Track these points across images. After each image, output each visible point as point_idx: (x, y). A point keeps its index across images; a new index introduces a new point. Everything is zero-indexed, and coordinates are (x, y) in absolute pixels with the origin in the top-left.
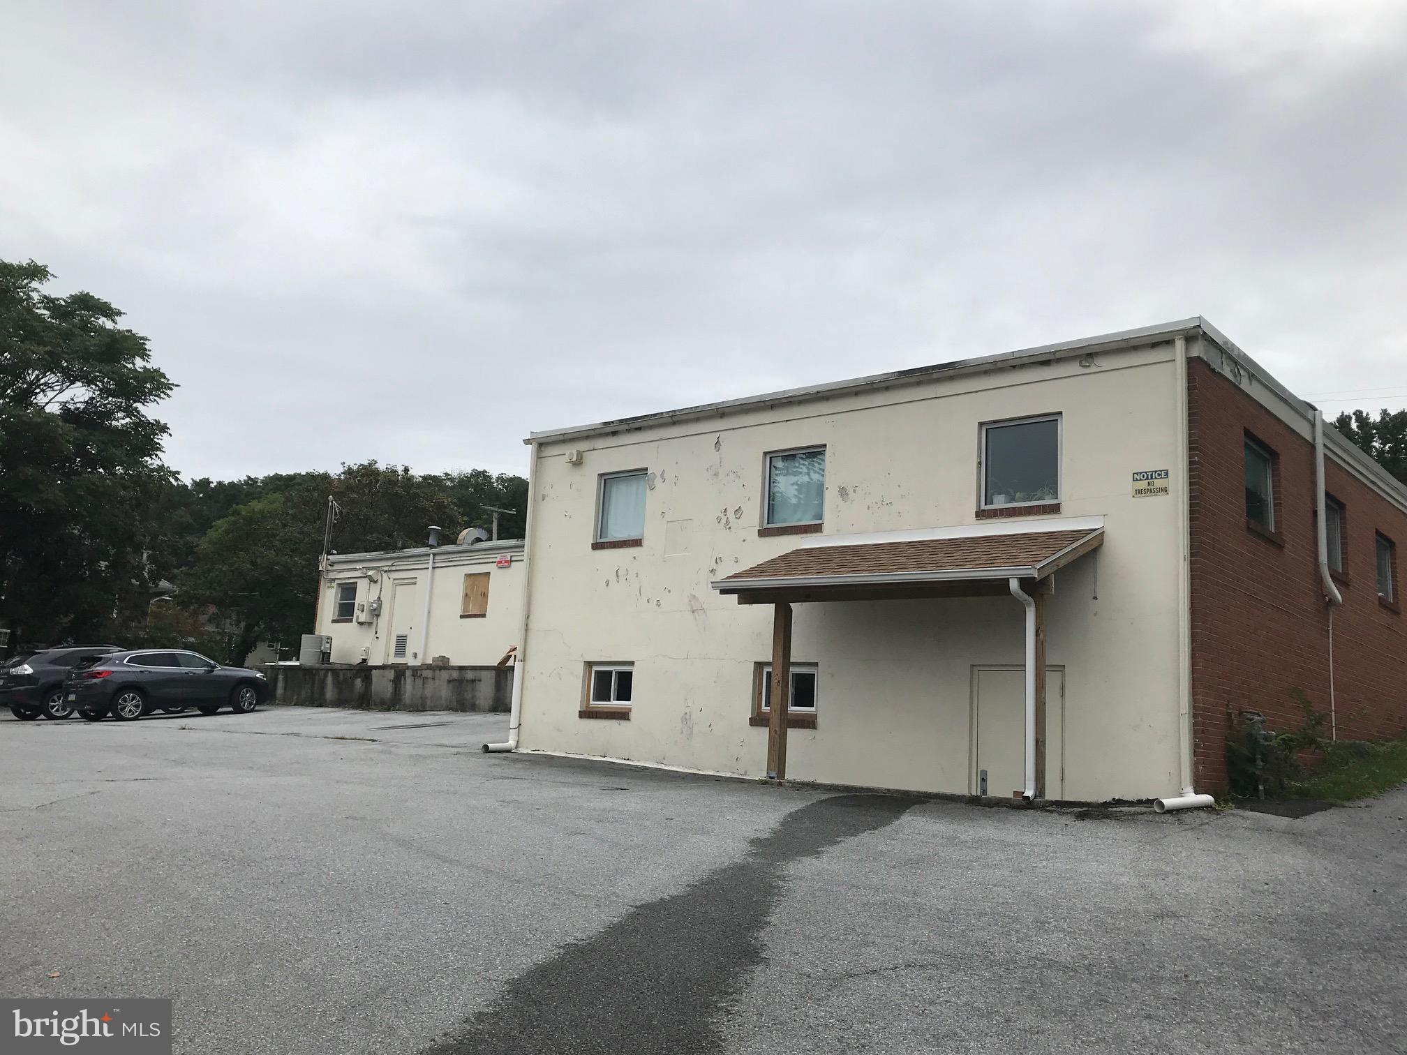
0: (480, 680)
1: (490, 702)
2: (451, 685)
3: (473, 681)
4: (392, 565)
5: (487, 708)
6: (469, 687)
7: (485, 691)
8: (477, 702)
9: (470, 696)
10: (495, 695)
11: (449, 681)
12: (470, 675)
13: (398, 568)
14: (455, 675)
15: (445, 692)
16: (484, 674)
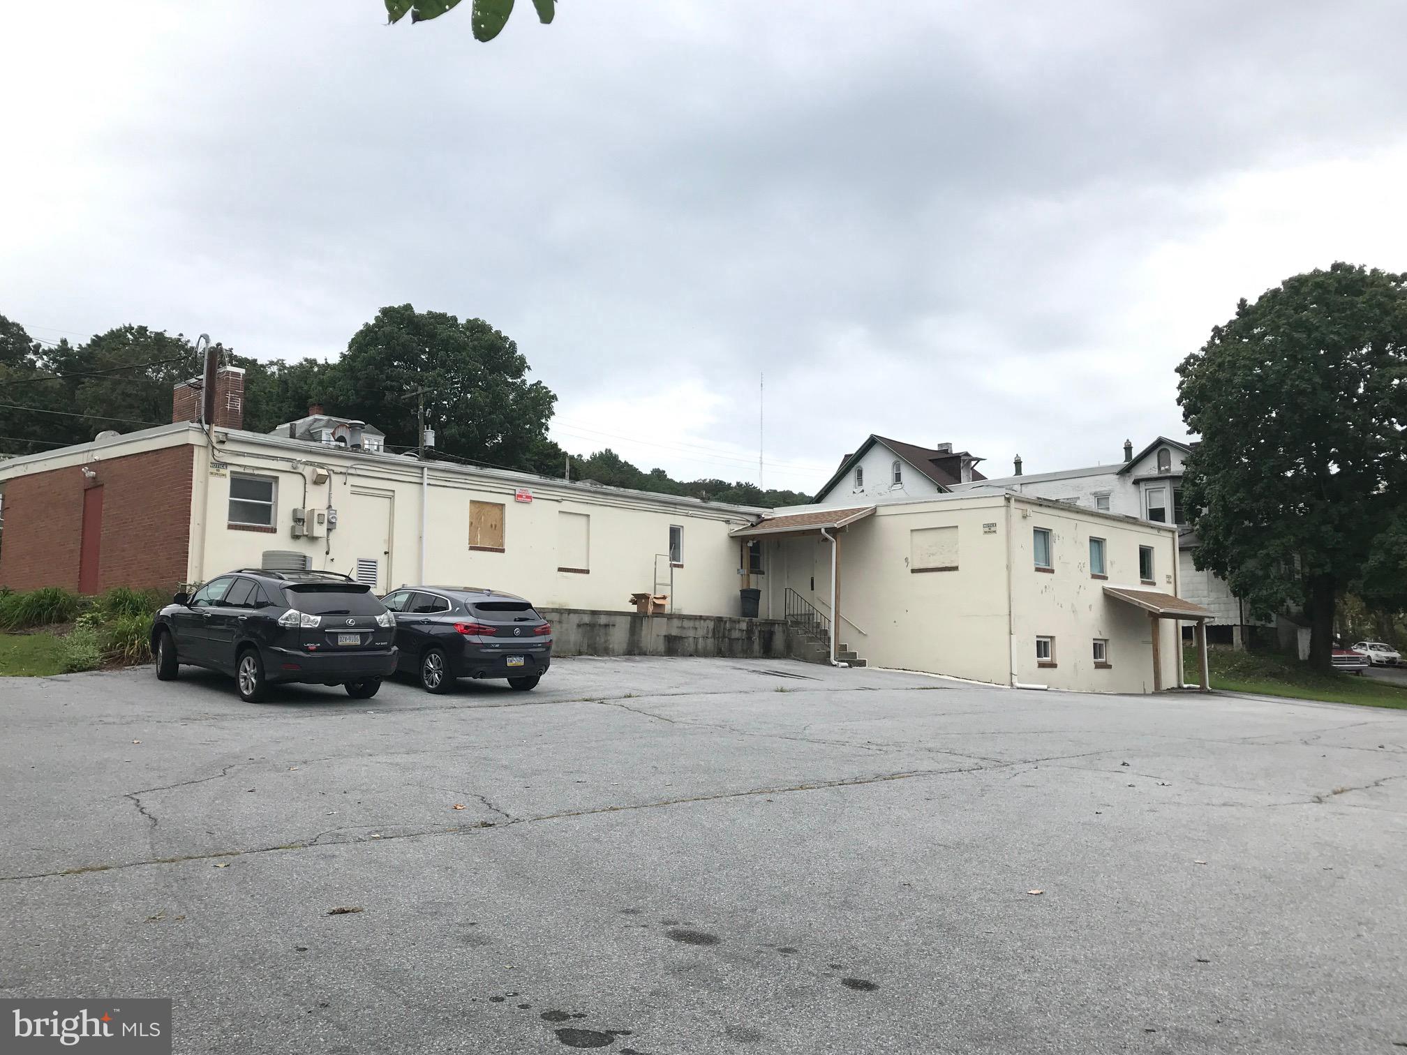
0: (614, 625)
1: (624, 646)
2: (580, 630)
3: (606, 626)
4: (351, 467)
5: (622, 652)
6: (602, 630)
7: (619, 636)
8: (611, 646)
9: (603, 640)
10: (629, 640)
11: (579, 626)
12: (603, 620)
13: (359, 472)
14: (586, 619)
15: (574, 636)
16: (618, 619)
